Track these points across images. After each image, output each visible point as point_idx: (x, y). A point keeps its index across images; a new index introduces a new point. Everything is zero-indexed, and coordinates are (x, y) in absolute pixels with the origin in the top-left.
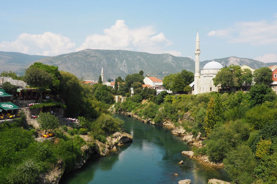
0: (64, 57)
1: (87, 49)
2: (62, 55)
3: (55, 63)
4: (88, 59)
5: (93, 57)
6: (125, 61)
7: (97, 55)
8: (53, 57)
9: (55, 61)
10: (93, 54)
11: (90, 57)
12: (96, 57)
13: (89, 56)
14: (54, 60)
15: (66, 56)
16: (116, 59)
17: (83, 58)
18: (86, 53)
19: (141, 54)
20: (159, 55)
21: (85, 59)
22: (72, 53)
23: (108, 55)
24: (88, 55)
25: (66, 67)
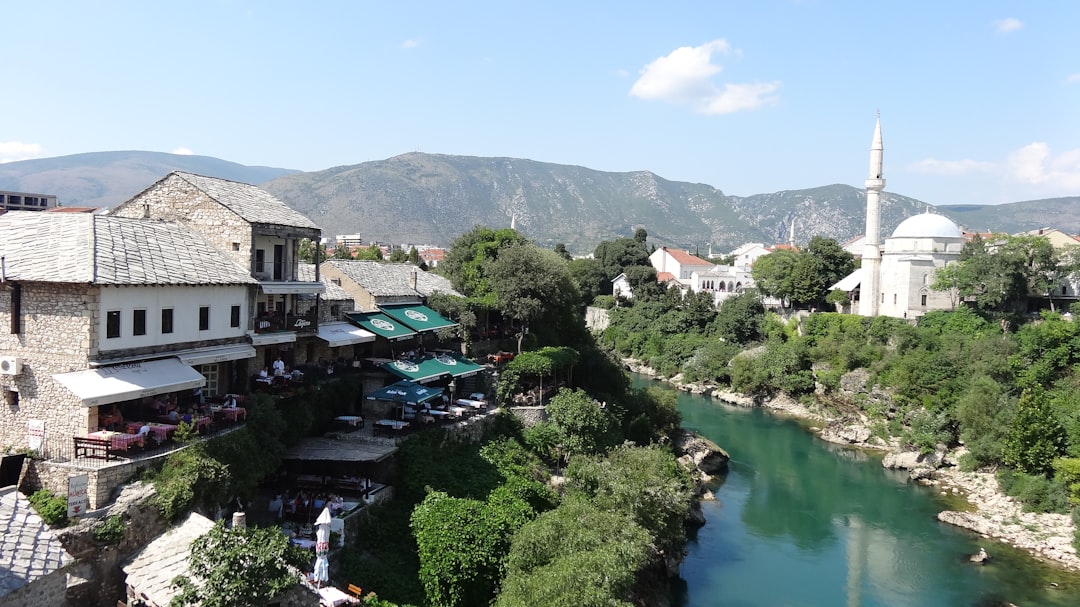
0: (346, 173)
1: (412, 154)
2: (339, 170)
3: (318, 192)
4: (414, 181)
5: (427, 176)
6: (520, 191)
7: (440, 170)
8: (314, 173)
9: (320, 184)
10: (429, 168)
11: (420, 177)
12: (436, 178)
13: (418, 175)
14: (317, 181)
15: (349, 172)
16: (495, 184)
17: (401, 178)
18: (409, 165)
19: (566, 170)
20: (618, 175)
21: (406, 181)
22: (368, 163)
23: (471, 171)
24: (414, 171)
25: (351, 202)
